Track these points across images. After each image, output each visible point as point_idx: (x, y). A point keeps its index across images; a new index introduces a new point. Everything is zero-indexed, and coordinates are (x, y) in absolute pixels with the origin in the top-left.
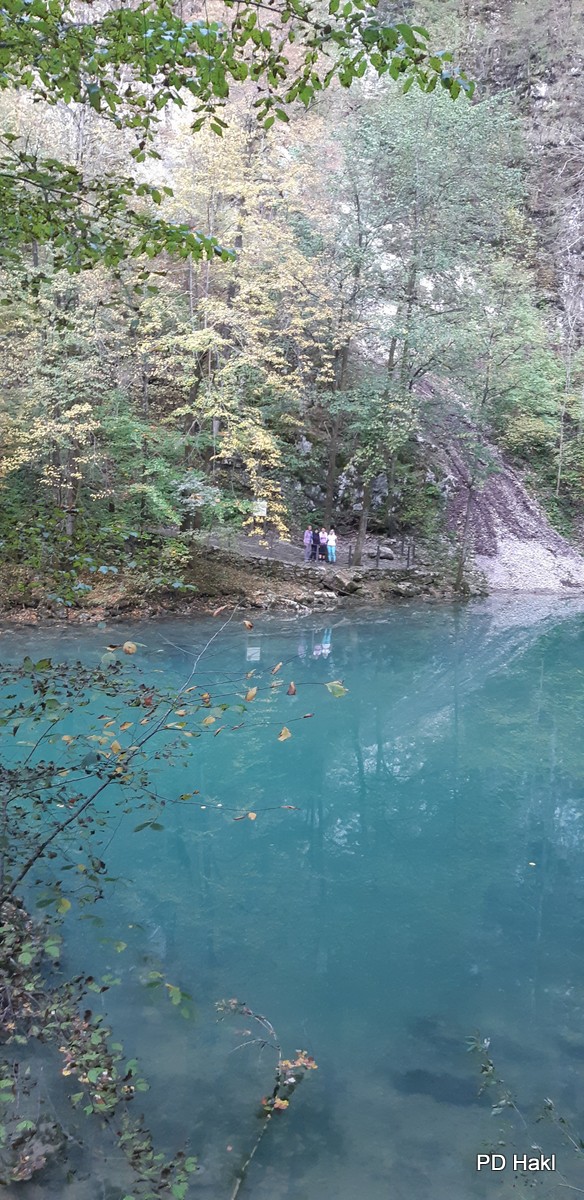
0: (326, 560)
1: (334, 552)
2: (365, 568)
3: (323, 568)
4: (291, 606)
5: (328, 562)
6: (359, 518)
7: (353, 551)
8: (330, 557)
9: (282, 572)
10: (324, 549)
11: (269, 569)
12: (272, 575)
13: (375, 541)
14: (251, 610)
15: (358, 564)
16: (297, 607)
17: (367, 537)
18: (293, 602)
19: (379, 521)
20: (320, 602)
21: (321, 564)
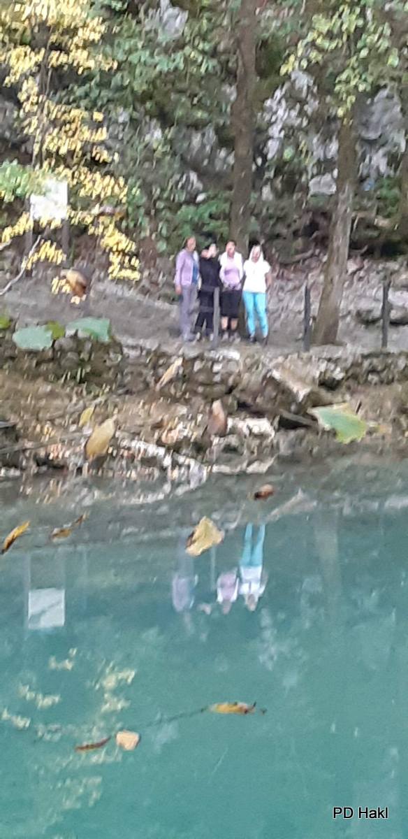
0: (242, 331)
1: (262, 308)
2: (350, 351)
3: (234, 354)
4: (150, 461)
5: (245, 336)
6: (326, 215)
7: (315, 307)
8: (251, 325)
9: (119, 369)
10: (233, 302)
11: (81, 363)
12: (92, 379)
13: (375, 278)
14: (37, 475)
15: (330, 338)
16: (167, 462)
17: (352, 266)
18: (153, 450)
19: (382, 222)
20: (229, 449)
21: (228, 344)
